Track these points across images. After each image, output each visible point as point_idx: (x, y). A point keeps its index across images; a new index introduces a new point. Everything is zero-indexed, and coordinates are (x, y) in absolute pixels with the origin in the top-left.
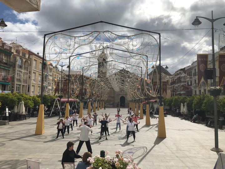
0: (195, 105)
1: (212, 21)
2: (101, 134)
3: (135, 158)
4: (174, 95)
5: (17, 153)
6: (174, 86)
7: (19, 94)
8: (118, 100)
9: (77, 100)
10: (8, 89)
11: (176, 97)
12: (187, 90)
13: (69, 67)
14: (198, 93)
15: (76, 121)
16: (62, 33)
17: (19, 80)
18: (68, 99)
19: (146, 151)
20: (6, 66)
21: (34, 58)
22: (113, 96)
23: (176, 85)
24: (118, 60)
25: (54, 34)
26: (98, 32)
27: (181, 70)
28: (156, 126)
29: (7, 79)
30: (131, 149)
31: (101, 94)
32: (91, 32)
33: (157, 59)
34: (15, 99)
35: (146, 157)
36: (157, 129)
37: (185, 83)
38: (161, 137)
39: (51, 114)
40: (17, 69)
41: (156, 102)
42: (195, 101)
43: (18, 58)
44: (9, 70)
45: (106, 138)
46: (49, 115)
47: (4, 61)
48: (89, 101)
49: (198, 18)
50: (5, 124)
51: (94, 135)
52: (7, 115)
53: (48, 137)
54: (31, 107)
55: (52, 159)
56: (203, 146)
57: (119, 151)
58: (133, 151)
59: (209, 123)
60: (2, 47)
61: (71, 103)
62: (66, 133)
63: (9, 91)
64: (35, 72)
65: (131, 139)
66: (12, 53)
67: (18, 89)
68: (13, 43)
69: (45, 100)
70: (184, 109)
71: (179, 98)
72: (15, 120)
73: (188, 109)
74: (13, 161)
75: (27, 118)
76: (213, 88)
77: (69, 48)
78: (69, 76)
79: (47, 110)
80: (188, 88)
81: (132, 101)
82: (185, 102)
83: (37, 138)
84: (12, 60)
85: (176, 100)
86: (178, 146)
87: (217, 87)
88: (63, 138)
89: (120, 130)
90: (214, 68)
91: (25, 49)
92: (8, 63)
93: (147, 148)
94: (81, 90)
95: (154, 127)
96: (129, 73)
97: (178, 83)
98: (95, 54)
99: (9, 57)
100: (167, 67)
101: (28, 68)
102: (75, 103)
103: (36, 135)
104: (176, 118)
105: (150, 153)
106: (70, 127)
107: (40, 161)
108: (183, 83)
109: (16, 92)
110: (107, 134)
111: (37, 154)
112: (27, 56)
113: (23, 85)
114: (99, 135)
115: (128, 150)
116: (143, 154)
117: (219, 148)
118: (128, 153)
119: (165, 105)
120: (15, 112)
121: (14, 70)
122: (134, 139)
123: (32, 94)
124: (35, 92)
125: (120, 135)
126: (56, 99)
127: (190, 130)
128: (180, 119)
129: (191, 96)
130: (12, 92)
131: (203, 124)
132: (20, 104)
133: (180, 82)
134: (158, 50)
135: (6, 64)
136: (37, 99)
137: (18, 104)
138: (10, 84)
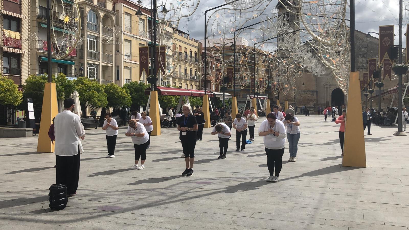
8: (326, 98)
10: (71, 73)
17: (94, 56)
21: (124, 10)
22: (314, 88)
40: (87, 32)
43: (88, 10)
63: (75, 76)
64: (128, 38)
101: (112, 30)
112: (110, 6)
124: (131, 80)
138: (74, 64)
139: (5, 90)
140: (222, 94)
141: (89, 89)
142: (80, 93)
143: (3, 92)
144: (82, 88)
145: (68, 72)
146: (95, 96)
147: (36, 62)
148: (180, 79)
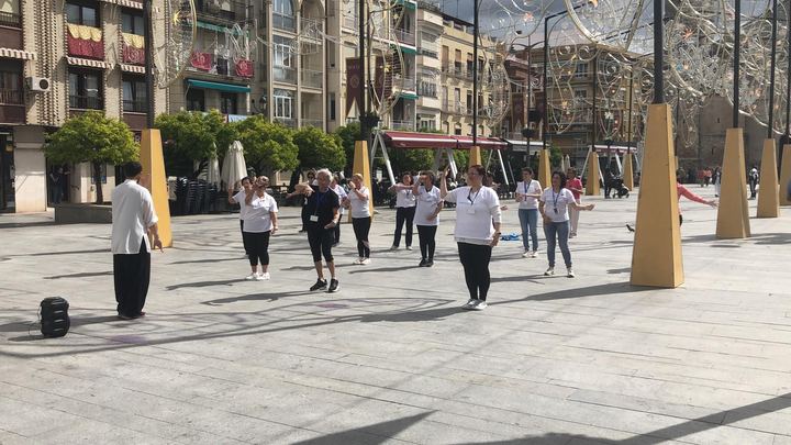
10: (246, 108)
20: (225, 21)
29: (236, 70)
40: (272, 30)
47: (218, 4)
67: (287, 110)
101: (321, 26)
113: (302, 93)
121: (264, 38)
126: (379, 134)
138: (249, 90)
139: (111, 141)
140: (525, 143)
141: (265, 138)
142: (246, 147)
143: (107, 144)
144: (252, 137)
145: (240, 105)
146: (275, 149)
147: (179, 89)
148: (457, 116)
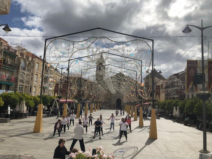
0: (186, 108)
1: (202, 29)
2: (95, 133)
3: (126, 157)
4: (168, 99)
5: (14, 149)
6: (167, 90)
7: (22, 94)
8: (114, 102)
9: (76, 101)
11: (169, 101)
12: (180, 94)
13: (68, 69)
14: (190, 97)
15: (73, 120)
16: (62, 38)
17: (22, 81)
18: (66, 100)
19: (137, 151)
20: (10, 67)
21: (37, 61)
22: (110, 98)
23: (170, 90)
24: (114, 64)
25: (54, 39)
26: (95, 37)
27: (175, 75)
28: (149, 127)
29: (11, 80)
30: (122, 149)
31: (98, 96)
32: (88, 38)
33: (150, 64)
34: (17, 98)
35: (136, 157)
36: (149, 130)
37: (178, 88)
38: (153, 138)
39: (50, 113)
40: (21, 70)
41: (150, 104)
42: (187, 105)
43: (22, 61)
44: (13, 72)
45: (100, 137)
46: (48, 114)
47: (9, 63)
48: (86, 102)
49: (188, 26)
50: (6, 122)
51: (88, 135)
52: (9, 113)
53: (45, 134)
54: (32, 106)
55: (46, 155)
56: (192, 148)
57: (100, 147)
58: (124, 150)
59: (200, 126)
60: (7, 50)
61: (69, 104)
62: (63, 131)
63: (13, 90)
64: (37, 73)
65: (123, 139)
66: (17, 55)
67: (21, 89)
68: (18, 47)
69: (44, 100)
70: (176, 112)
71: (172, 101)
72: (16, 118)
73: (180, 112)
74: (10, 156)
75: (27, 117)
76: (202, 92)
77: (67, 52)
78: (68, 78)
79: (47, 110)
80: (181, 93)
81: (127, 103)
82: (178, 105)
83: (35, 136)
84: (16, 62)
85: (169, 103)
86: (168, 147)
87: (206, 92)
88: (59, 136)
89: (114, 130)
90: (203, 74)
91: (29, 52)
92: (13, 65)
93: (138, 148)
94: (79, 92)
95: (147, 128)
96: (124, 77)
97: (171, 87)
98: (92, 58)
99: (14, 59)
100: (160, 72)
102: (73, 104)
103: (34, 132)
104: (169, 120)
105: (140, 153)
106: (67, 126)
107: (35, 157)
108: (176, 88)
109: (19, 92)
110: (101, 134)
111: (33, 150)
112: (30, 59)
113: (25, 86)
114: (93, 134)
115: (119, 149)
116: (133, 154)
117: (207, 150)
118: (119, 152)
119: (159, 108)
120: (17, 111)
121: (18, 72)
122: (126, 139)
123: (34, 94)
124: (36, 92)
125: (113, 135)
126: (56, 99)
127: (181, 132)
128: (172, 121)
129: (184, 100)
130: (15, 92)
131: (194, 127)
132: (21, 103)
133: (174, 86)
134: (151, 56)
135: (11, 66)
136: (38, 99)
137: (20, 103)
138: (13, 85)
